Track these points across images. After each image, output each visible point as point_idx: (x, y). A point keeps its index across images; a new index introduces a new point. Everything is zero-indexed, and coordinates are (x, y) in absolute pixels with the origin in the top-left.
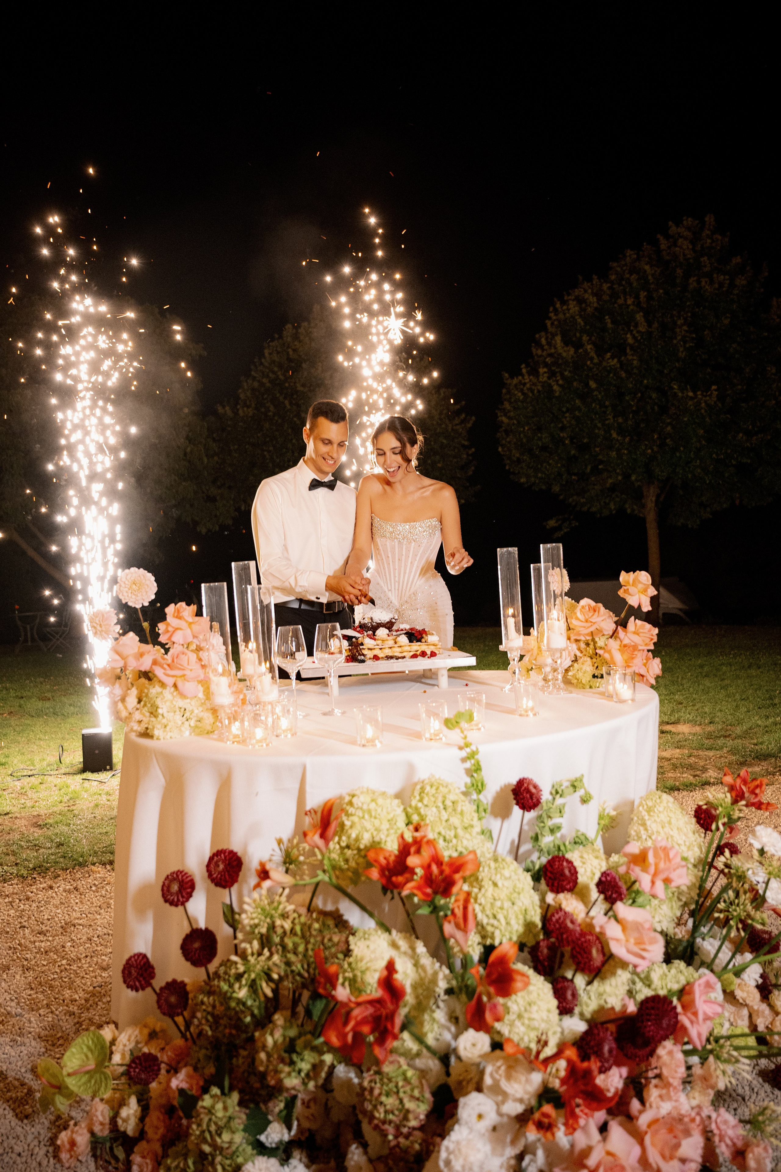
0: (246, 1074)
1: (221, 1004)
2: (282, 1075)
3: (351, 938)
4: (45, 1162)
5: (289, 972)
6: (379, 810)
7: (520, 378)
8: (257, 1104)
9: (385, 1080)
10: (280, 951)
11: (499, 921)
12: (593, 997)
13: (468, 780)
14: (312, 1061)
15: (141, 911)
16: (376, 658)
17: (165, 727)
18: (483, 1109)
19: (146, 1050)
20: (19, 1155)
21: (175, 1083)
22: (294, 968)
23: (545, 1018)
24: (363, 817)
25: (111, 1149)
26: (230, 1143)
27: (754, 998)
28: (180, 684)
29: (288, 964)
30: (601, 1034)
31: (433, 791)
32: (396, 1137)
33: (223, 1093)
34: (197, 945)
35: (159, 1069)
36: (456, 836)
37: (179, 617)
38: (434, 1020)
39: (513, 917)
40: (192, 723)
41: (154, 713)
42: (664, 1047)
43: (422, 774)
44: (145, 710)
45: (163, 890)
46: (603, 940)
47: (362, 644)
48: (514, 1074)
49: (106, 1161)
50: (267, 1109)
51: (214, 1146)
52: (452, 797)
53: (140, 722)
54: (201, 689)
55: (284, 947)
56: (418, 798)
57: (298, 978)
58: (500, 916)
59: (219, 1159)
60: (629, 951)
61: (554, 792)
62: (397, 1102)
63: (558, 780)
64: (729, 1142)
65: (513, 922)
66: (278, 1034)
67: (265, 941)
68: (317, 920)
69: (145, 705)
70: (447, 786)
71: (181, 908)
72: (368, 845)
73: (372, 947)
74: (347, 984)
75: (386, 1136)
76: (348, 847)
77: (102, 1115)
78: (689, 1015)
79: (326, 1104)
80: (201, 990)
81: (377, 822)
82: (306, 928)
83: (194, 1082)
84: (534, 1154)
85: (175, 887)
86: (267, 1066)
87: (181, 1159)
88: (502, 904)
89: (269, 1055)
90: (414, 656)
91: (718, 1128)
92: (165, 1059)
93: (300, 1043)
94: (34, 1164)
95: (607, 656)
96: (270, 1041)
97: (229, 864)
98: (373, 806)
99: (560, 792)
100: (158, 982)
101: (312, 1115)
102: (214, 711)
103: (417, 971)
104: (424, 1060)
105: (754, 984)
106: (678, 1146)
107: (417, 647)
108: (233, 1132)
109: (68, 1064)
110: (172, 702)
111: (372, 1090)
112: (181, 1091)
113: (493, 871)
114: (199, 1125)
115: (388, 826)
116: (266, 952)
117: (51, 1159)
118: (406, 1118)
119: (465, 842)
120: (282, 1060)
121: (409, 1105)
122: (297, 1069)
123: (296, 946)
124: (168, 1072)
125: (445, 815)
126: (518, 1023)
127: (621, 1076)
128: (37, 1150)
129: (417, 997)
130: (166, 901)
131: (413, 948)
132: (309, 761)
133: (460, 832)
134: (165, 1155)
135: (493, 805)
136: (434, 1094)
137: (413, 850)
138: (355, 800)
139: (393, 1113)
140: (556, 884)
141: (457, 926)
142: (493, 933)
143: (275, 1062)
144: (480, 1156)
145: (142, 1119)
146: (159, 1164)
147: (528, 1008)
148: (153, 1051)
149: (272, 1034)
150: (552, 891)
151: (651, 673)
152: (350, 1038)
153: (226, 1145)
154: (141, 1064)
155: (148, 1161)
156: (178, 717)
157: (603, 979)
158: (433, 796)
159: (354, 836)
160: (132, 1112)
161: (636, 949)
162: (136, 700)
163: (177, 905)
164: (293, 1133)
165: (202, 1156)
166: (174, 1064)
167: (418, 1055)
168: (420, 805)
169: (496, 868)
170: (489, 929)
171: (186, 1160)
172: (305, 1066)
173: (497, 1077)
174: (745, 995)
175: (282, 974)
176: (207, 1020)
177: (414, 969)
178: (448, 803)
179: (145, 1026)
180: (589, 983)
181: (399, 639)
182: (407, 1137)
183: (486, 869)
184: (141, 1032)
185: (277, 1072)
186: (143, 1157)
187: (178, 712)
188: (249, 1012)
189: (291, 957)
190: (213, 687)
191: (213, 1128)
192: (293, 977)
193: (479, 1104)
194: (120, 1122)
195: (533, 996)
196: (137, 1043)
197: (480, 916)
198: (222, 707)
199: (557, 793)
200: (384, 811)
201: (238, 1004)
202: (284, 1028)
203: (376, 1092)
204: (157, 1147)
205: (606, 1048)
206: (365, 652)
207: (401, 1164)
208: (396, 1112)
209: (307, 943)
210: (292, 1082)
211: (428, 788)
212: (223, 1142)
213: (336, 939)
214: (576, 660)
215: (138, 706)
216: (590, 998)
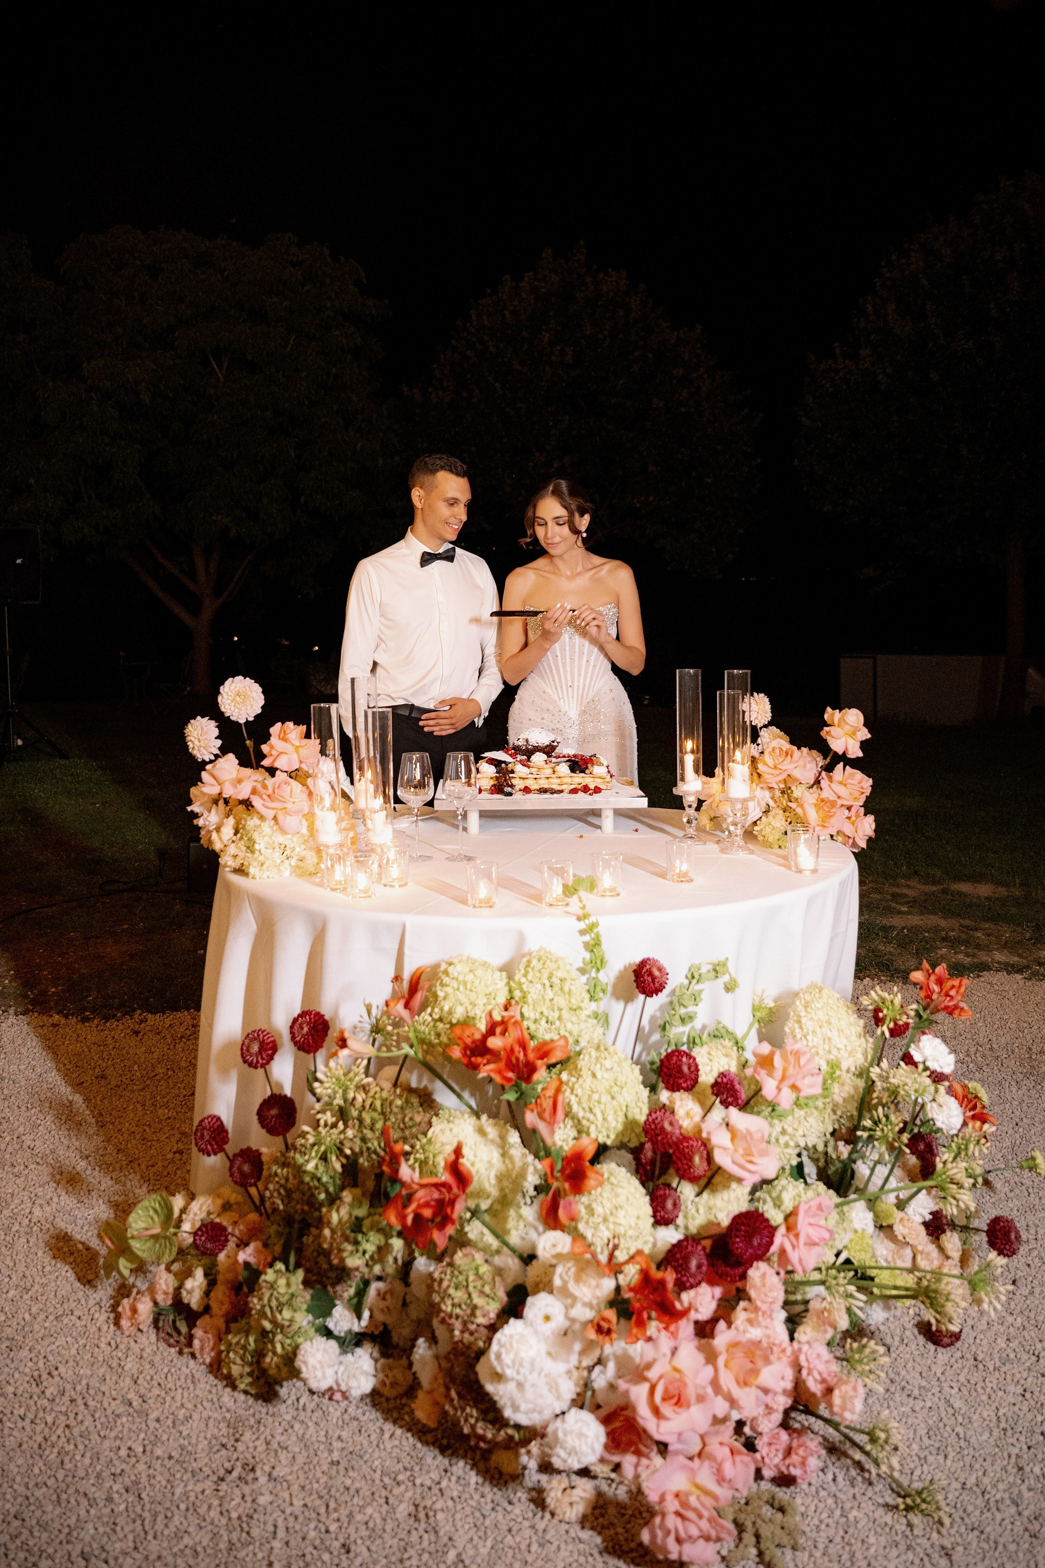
0: (315, 1254)
1: (295, 1177)
2: (345, 1254)
3: (434, 1119)
4: (105, 1328)
5: (365, 1149)
6: (477, 982)
7: (831, 362)
8: (325, 1287)
9: (456, 1273)
10: (357, 1127)
11: (595, 1115)
12: (701, 1211)
13: (587, 956)
14: (377, 1242)
15: (224, 1072)
16: (527, 790)
17: (262, 865)
18: (550, 1311)
19: (218, 1220)
20: (79, 1318)
21: (242, 1257)
22: (370, 1145)
23: (633, 1225)
24: (458, 989)
25: (174, 1322)
26: (291, 1321)
27: (918, 1236)
28: (280, 817)
29: (364, 1140)
30: (690, 1248)
31: (540, 966)
32: (462, 1332)
33: (287, 1269)
34: (274, 1112)
35: (227, 1241)
36: (560, 1018)
37: (284, 739)
38: (520, 1216)
39: (612, 1112)
40: (293, 862)
41: (250, 849)
42: (758, 1268)
43: (532, 945)
44: (241, 844)
45: (242, 1049)
46: (709, 1146)
47: (512, 772)
48: (584, 1277)
49: (168, 1334)
50: (335, 1292)
51: (274, 1322)
52: (560, 974)
53: (235, 856)
54: (305, 823)
55: (361, 1120)
56: (523, 972)
57: (374, 1156)
58: (597, 1111)
59: (279, 1337)
60: (734, 1162)
61: (690, 976)
62: (466, 1296)
63: (697, 963)
64: (818, 1377)
65: (610, 1118)
66: (344, 1211)
67: (342, 1114)
68: (400, 1096)
69: (241, 838)
70: (556, 962)
71: (260, 1071)
72: (461, 1019)
73: (455, 1131)
74: (417, 1165)
75: (452, 1331)
76: (441, 1019)
77: (167, 1285)
78: (792, 1237)
79: (404, 1299)
80: (276, 1161)
81: (473, 996)
82: (388, 1103)
83: (262, 1257)
84: (605, 1366)
85: (255, 1048)
86: (331, 1244)
87: (243, 1335)
88: (600, 1097)
89: (333, 1232)
90: (574, 791)
91: (807, 1360)
92: (237, 1232)
93: (367, 1223)
94: (94, 1329)
95: (799, 811)
96: (335, 1217)
97: (313, 1028)
98: (470, 977)
99: (697, 976)
100: (231, 1148)
101: (388, 1308)
102: (319, 851)
103: (504, 1162)
104: (503, 1258)
105: (921, 1220)
106: (755, 1372)
107: (579, 779)
108: (295, 1311)
109: (134, 1225)
110: (271, 837)
111: (441, 1280)
112: (247, 1264)
113: (593, 1060)
114: (260, 1299)
115: (485, 1001)
116: (341, 1125)
117: (112, 1326)
118: (473, 1314)
119: (569, 1026)
120: (347, 1239)
121: (478, 1300)
122: (361, 1249)
123: (373, 1123)
124: (238, 1246)
125: (550, 994)
126: (602, 1227)
127: (713, 1297)
128: (97, 1315)
129: (502, 1190)
130: (245, 1062)
131: (503, 1138)
132: (410, 920)
133: (566, 1014)
134: (228, 1331)
135: (615, 986)
136: (509, 1294)
137: (498, 1030)
138: (451, 969)
139: (460, 1306)
140: (671, 1082)
141: (541, 1116)
142: (588, 1128)
143: (338, 1240)
144: (532, 1353)
145: (207, 1293)
146: (221, 1340)
147: (614, 1211)
148: (225, 1223)
149: (338, 1211)
150: (667, 1088)
151: (860, 833)
152: (409, 1220)
153: (286, 1323)
154: (207, 1233)
155: (210, 1336)
156: (277, 856)
157: (714, 1191)
158: (540, 971)
159: (446, 1008)
160: (197, 1284)
161: (742, 1161)
162: (233, 831)
163: (256, 1067)
164: (365, 1322)
165: (264, 1333)
166: (245, 1238)
167: (498, 1252)
168: (523, 980)
169: (597, 1058)
170: (584, 1122)
171: (247, 1336)
172: (370, 1248)
173: (566, 1278)
174: (905, 1231)
175: (357, 1150)
176: (280, 1194)
177: (501, 1159)
178: (555, 980)
179: (219, 1196)
180: (699, 1194)
181: (558, 768)
182: (472, 1334)
183: (587, 1058)
184: (213, 1202)
185: (340, 1251)
186: (206, 1332)
187: (277, 849)
188: (322, 1189)
189: (368, 1133)
190: (318, 823)
191: (274, 1303)
192: (369, 1154)
193: (547, 1305)
194: (184, 1293)
195: (622, 1200)
196: (209, 1213)
197: (575, 1108)
198: (328, 847)
199: (693, 977)
200: (483, 983)
201: (312, 1178)
202: (352, 1206)
203: (445, 1284)
204: (221, 1323)
205: (693, 1264)
206: (514, 782)
207: (461, 1359)
208: (464, 1307)
209: (386, 1120)
210: (354, 1261)
211: (534, 962)
212: (283, 1319)
213: (418, 1119)
214: (766, 812)
215: (234, 838)
216: (697, 1211)
